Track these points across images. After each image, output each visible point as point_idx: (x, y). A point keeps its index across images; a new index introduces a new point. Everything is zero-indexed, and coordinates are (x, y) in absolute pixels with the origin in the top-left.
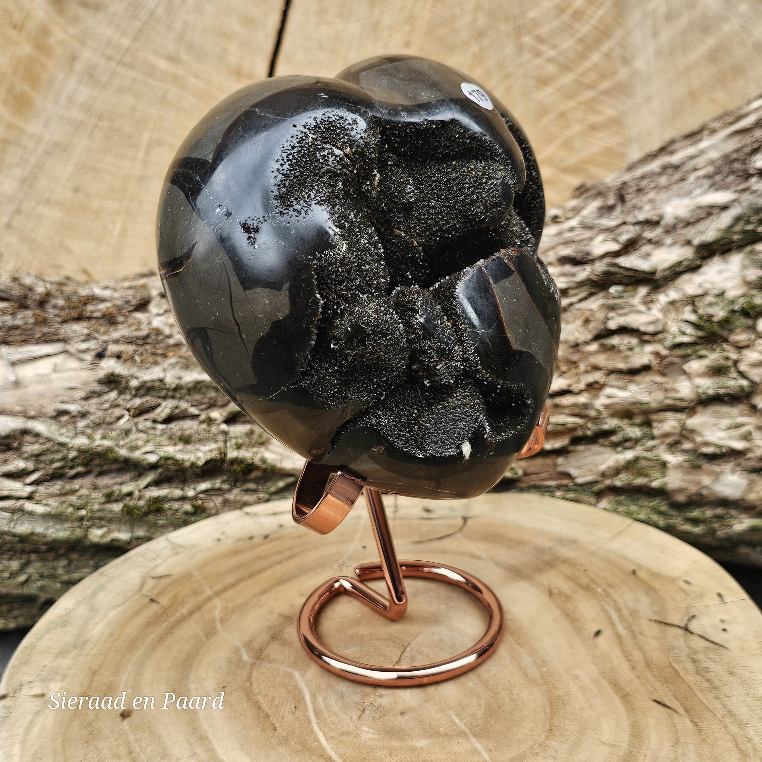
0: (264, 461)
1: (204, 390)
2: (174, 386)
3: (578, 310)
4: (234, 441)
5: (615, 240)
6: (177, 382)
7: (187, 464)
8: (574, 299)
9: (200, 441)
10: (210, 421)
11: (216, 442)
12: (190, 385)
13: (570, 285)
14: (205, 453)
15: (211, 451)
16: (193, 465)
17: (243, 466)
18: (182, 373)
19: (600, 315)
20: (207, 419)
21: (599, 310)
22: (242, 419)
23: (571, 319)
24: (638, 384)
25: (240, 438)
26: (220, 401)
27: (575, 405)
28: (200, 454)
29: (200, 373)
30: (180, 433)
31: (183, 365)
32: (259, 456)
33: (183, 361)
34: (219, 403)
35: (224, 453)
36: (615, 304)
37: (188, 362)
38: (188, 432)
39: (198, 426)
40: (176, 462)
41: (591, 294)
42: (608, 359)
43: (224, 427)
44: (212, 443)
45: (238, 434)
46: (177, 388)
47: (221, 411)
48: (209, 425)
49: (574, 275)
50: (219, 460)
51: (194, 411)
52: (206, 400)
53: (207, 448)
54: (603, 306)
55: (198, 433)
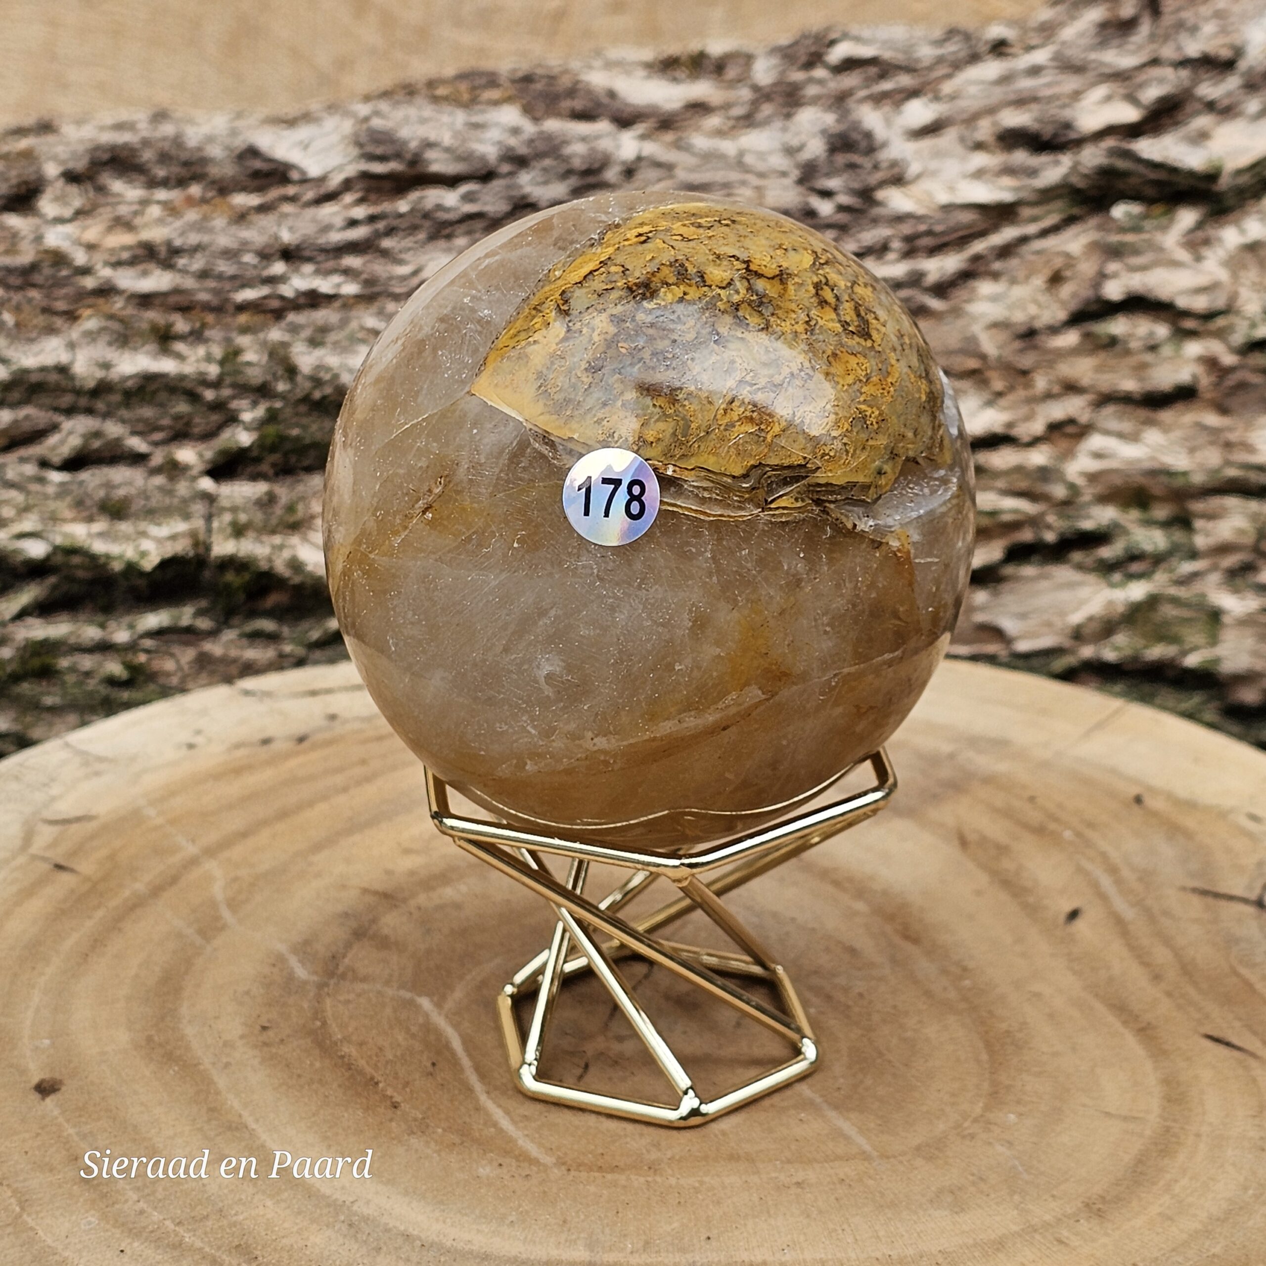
0: (296, 565)
1: (163, 396)
2: (91, 384)
3: (1038, 253)
4: (227, 517)
5: (1131, 98)
6: (100, 374)
7: (117, 566)
8: (1031, 229)
9: (152, 514)
10: (173, 469)
11: (187, 517)
12: (130, 383)
13: (1023, 195)
14: (159, 541)
15: (173, 537)
16: (131, 569)
17: (247, 576)
18: (110, 354)
19: (1087, 268)
20: (168, 463)
21: (1084, 253)
22: (250, 469)
23: (1021, 274)
24: (1166, 429)
25: (244, 510)
26: (199, 424)
27: (1019, 469)
28: (147, 545)
29: (155, 356)
30: (102, 493)
31: (115, 336)
32: (286, 554)
33: (115, 326)
34: (196, 430)
35: (204, 543)
36: (1123, 245)
37: (126, 328)
38: (121, 492)
39: (146, 479)
40: (93, 558)
41: (1069, 221)
42: (1099, 369)
43: (207, 484)
44: (178, 519)
45: (239, 501)
46: (102, 389)
47: (201, 447)
48: (172, 478)
49: (1033, 172)
50: (191, 558)
51: (137, 444)
52: (166, 422)
53: (162, 531)
54: (1095, 246)
55: (144, 494)
